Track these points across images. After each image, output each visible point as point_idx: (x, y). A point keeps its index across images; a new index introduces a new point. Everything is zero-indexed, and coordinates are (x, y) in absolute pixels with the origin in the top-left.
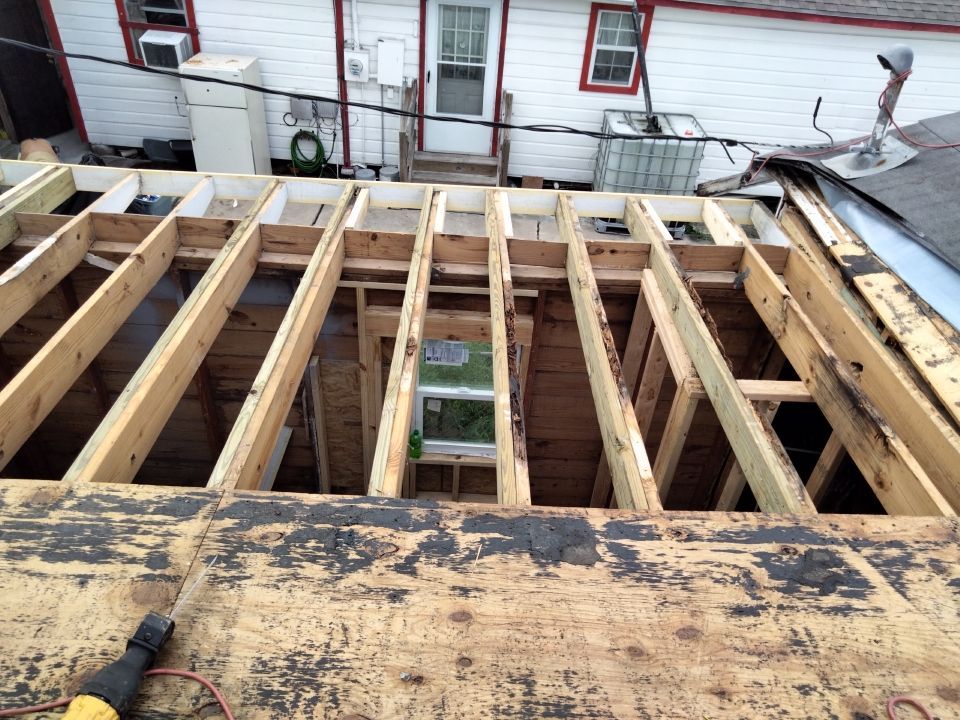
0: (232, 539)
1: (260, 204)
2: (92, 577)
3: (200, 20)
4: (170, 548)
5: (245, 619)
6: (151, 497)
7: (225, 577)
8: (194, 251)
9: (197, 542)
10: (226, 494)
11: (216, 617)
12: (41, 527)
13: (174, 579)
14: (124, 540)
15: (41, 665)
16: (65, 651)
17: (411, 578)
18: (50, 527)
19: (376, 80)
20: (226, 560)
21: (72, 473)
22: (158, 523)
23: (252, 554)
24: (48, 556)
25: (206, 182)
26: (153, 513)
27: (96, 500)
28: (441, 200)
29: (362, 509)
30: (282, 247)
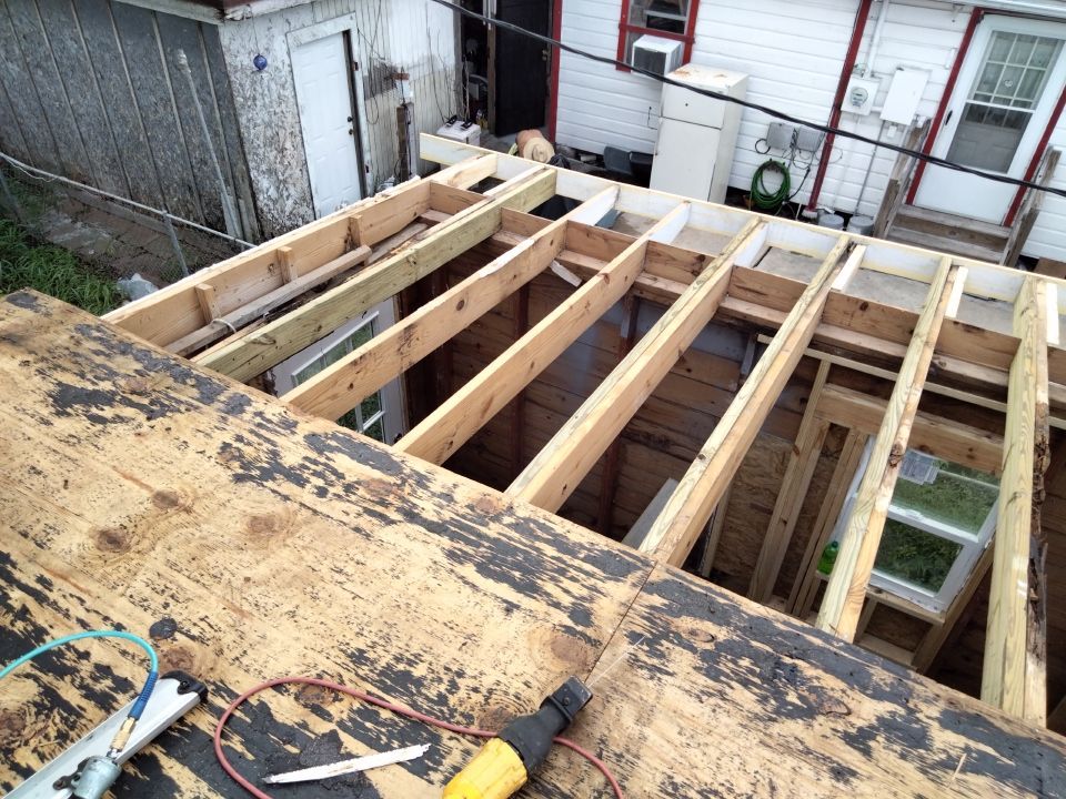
0: (658, 621)
1: (737, 243)
2: (518, 607)
3: (700, 28)
4: (594, 606)
5: (660, 721)
6: (584, 541)
7: (645, 663)
8: (655, 279)
9: (623, 610)
10: (658, 566)
11: (632, 707)
12: (480, 536)
13: (595, 643)
14: (552, 579)
15: (460, 682)
16: (483, 676)
17: (863, 759)
18: (487, 538)
19: (879, 113)
20: (649, 642)
21: (514, 487)
22: (586, 573)
23: (678, 649)
24: (482, 569)
25: (684, 207)
26: (583, 560)
27: (532, 525)
28: (960, 278)
29: (811, 644)
30: (749, 295)
